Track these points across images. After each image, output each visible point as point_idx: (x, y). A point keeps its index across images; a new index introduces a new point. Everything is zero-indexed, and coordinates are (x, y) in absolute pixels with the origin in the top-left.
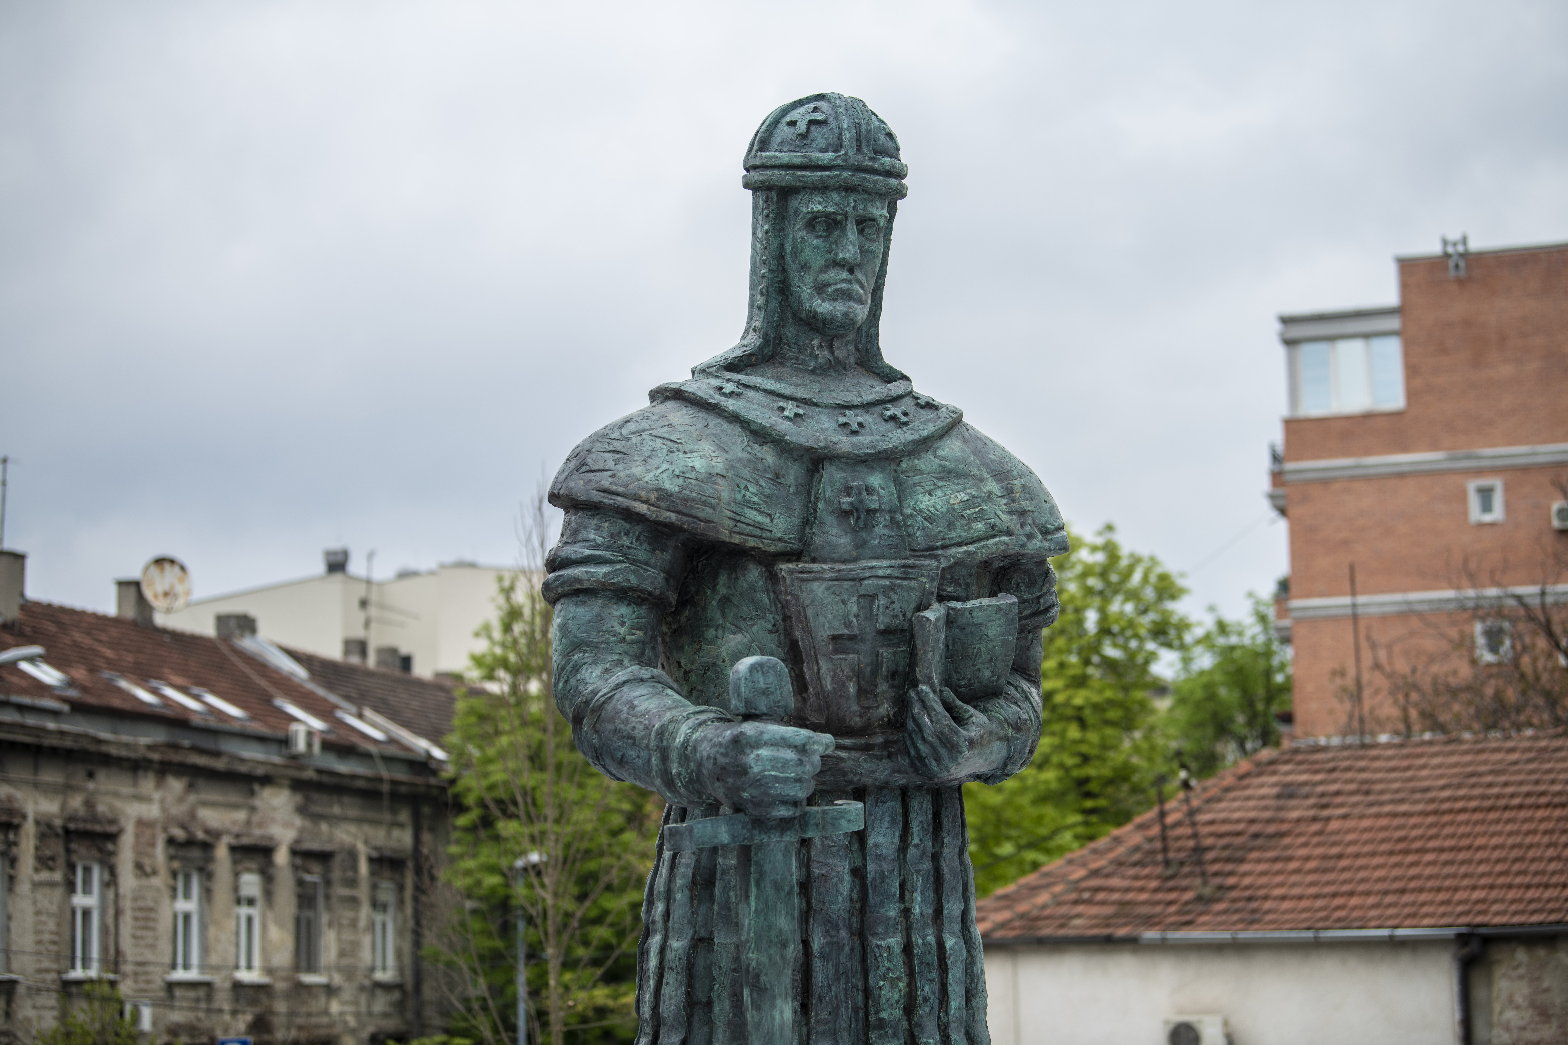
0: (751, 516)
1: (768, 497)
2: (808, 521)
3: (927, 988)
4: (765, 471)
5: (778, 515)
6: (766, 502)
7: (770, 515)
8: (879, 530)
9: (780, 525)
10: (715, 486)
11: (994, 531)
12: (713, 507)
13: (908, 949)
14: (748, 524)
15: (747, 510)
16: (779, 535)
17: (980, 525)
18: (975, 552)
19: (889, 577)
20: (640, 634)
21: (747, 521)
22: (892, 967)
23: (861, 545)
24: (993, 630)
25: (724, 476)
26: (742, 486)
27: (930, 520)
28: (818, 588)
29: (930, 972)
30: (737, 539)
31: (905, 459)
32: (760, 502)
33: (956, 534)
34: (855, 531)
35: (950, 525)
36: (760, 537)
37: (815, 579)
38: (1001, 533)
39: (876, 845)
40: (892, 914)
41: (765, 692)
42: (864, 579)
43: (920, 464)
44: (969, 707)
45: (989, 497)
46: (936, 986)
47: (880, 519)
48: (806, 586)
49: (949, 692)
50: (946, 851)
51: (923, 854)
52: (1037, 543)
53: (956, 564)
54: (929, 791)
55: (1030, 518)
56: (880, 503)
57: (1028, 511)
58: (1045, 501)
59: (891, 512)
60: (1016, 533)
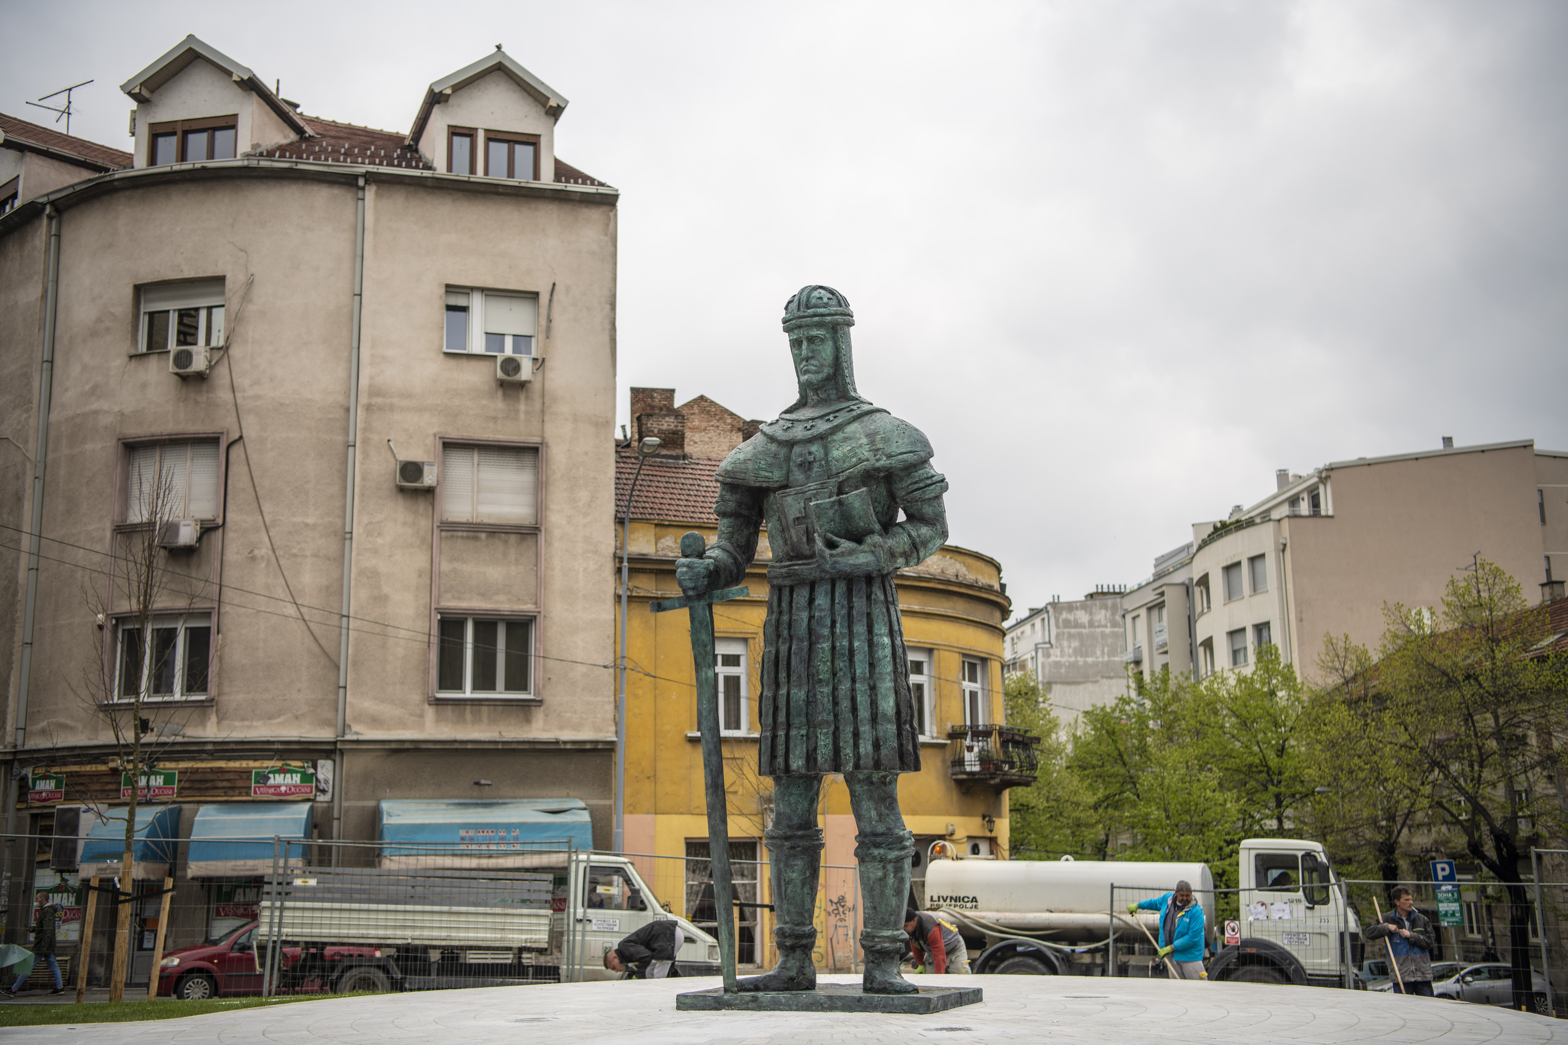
0: (763, 474)
1: (770, 465)
2: (789, 471)
4: (771, 454)
5: (775, 471)
7: (772, 472)
8: (815, 470)
9: (776, 475)
10: (746, 465)
11: (861, 461)
12: (745, 473)
13: (833, 648)
14: (762, 478)
15: (760, 472)
16: (777, 480)
17: (854, 459)
19: (815, 489)
20: (730, 529)
21: (761, 476)
23: (808, 478)
24: (857, 504)
25: (751, 460)
26: (759, 462)
27: (837, 461)
28: (789, 499)
30: (758, 484)
31: (830, 437)
32: (767, 467)
33: (846, 465)
34: (805, 472)
35: (844, 462)
36: (768, 482)
37: (788, 495)
38: (864, 461)
40: (826, 633)
41: (689, 546)
42: (807, 492)
43: (835, 437)
44: (844, 540)
45: (861, 446)
46: (847, 664)
47: (816, 465)
48: (784, 499)
49: (830, 535)
50: (856, 604)
51: (843, 607)
52: (882, 462)
53: (848, 478)
54: (844, 579)
55: (881, 452)
56: (814, 458)
57: (881, 448)
58: (897, 442)
59: (820, 461)
60: (871, 459)
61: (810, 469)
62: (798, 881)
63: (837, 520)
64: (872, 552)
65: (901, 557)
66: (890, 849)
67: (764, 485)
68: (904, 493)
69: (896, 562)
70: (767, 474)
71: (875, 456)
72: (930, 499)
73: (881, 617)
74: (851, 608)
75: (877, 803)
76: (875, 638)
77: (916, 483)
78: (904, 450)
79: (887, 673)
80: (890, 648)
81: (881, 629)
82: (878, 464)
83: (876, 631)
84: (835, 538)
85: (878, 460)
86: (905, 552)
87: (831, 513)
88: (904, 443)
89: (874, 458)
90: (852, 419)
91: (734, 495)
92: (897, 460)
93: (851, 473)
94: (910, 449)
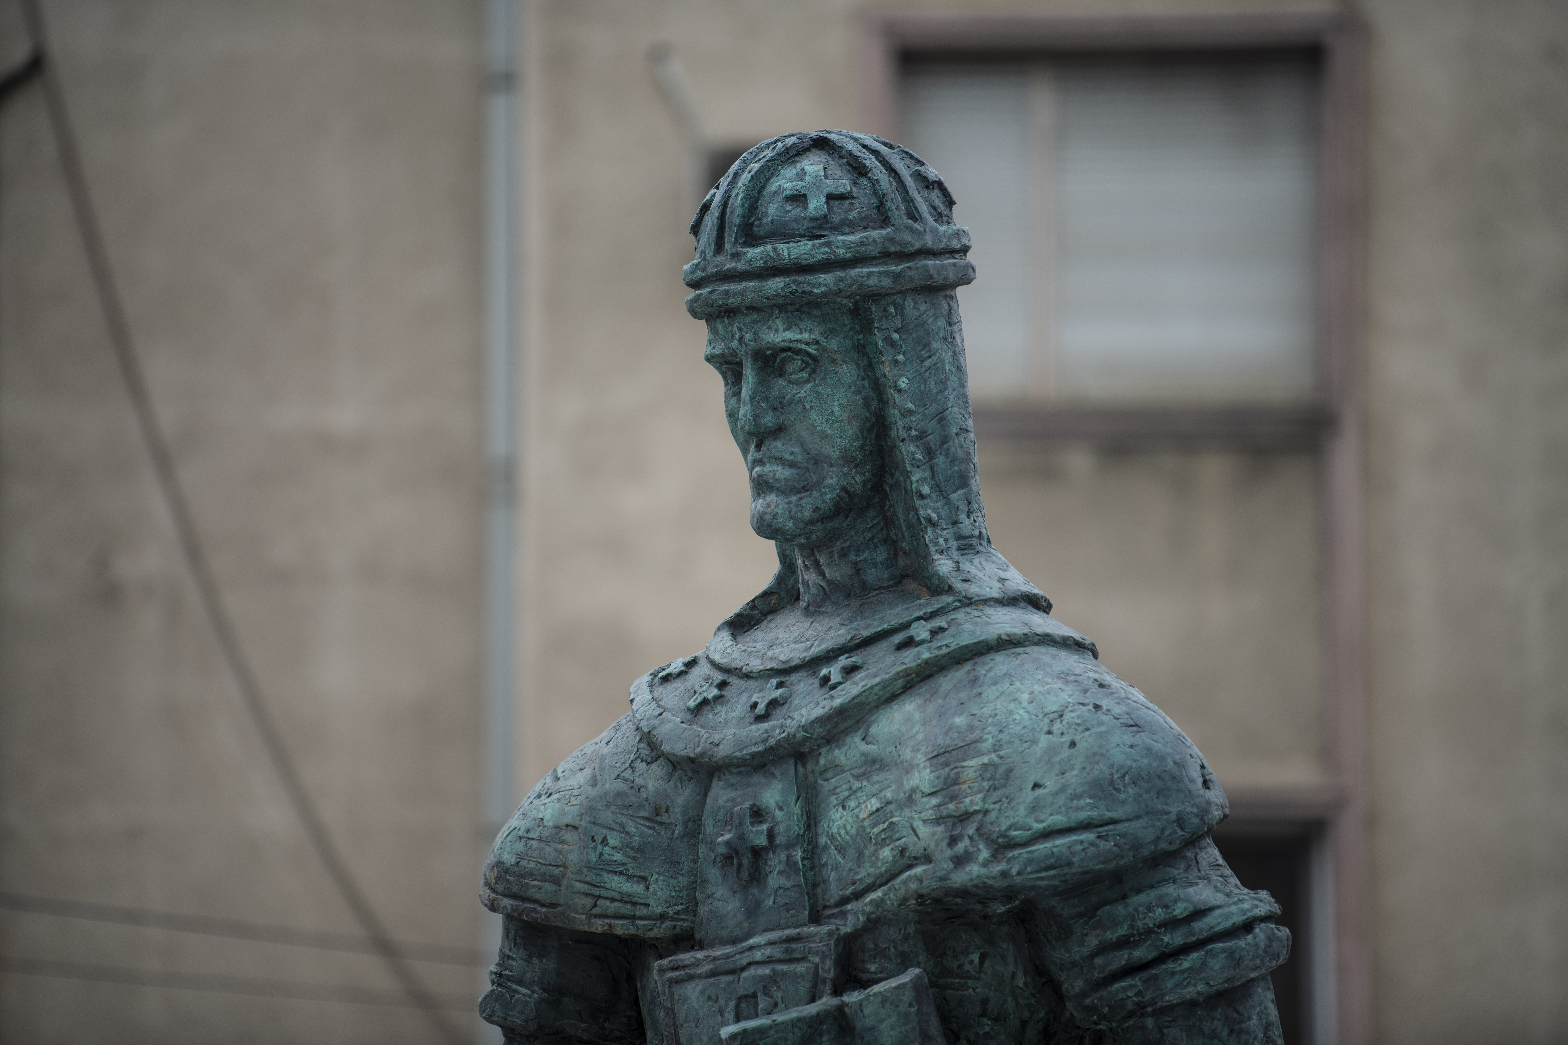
0: (614, 885)
1: (639, 849)
2: (695, 880)
4: (641, 806)
5: (654, 877)
6: (633, 859)
7: (644, 879)
8: (774, 881)
9: (659, 893)
10: (560, 847)
11: (906, 859)
12: (558, 881)
14: (613, 900)
15: (607, 877)
16: (659, 910)
18: (882, 900)
19: (769, 961)
21: (610, 894)
23: (750, 911)
25: (576, 828)
26: (599, 839)
27: (840, 850)
28: (693, 993)
30: (598, 926)
31: (823, 750)
32: (625, 861)
33: (865, 872)
34: (744, 887)
35: (860, 857)
36: (633, 918)
37: (691, 978)
38: (916, 861)
42: (743, 969)
43: (839, 755)
45: (910, 800)
47: (776, 861)
48: (677, 990)
53: (873, 924)
55: (975, 826)
56: (771, 835)
57: (976, 812)
58: (1036, 786)
59: (789, 846)
60: (937, 856)
61: (757, 877)
67: (621, 928)
68: (1079, 985)
70: (627, 887)
71: (953, 841)
72: (1192, 1004)
77: (1124, 943)
78: (1058, 820)
82: (960, 878)
85: (960, 861)
88: (1063, 790)
89: (949, 853)
90: (900, 683)
91: (535, 960)
92: (1030, 861)
93: (878, 904)
94: (1082, 816)
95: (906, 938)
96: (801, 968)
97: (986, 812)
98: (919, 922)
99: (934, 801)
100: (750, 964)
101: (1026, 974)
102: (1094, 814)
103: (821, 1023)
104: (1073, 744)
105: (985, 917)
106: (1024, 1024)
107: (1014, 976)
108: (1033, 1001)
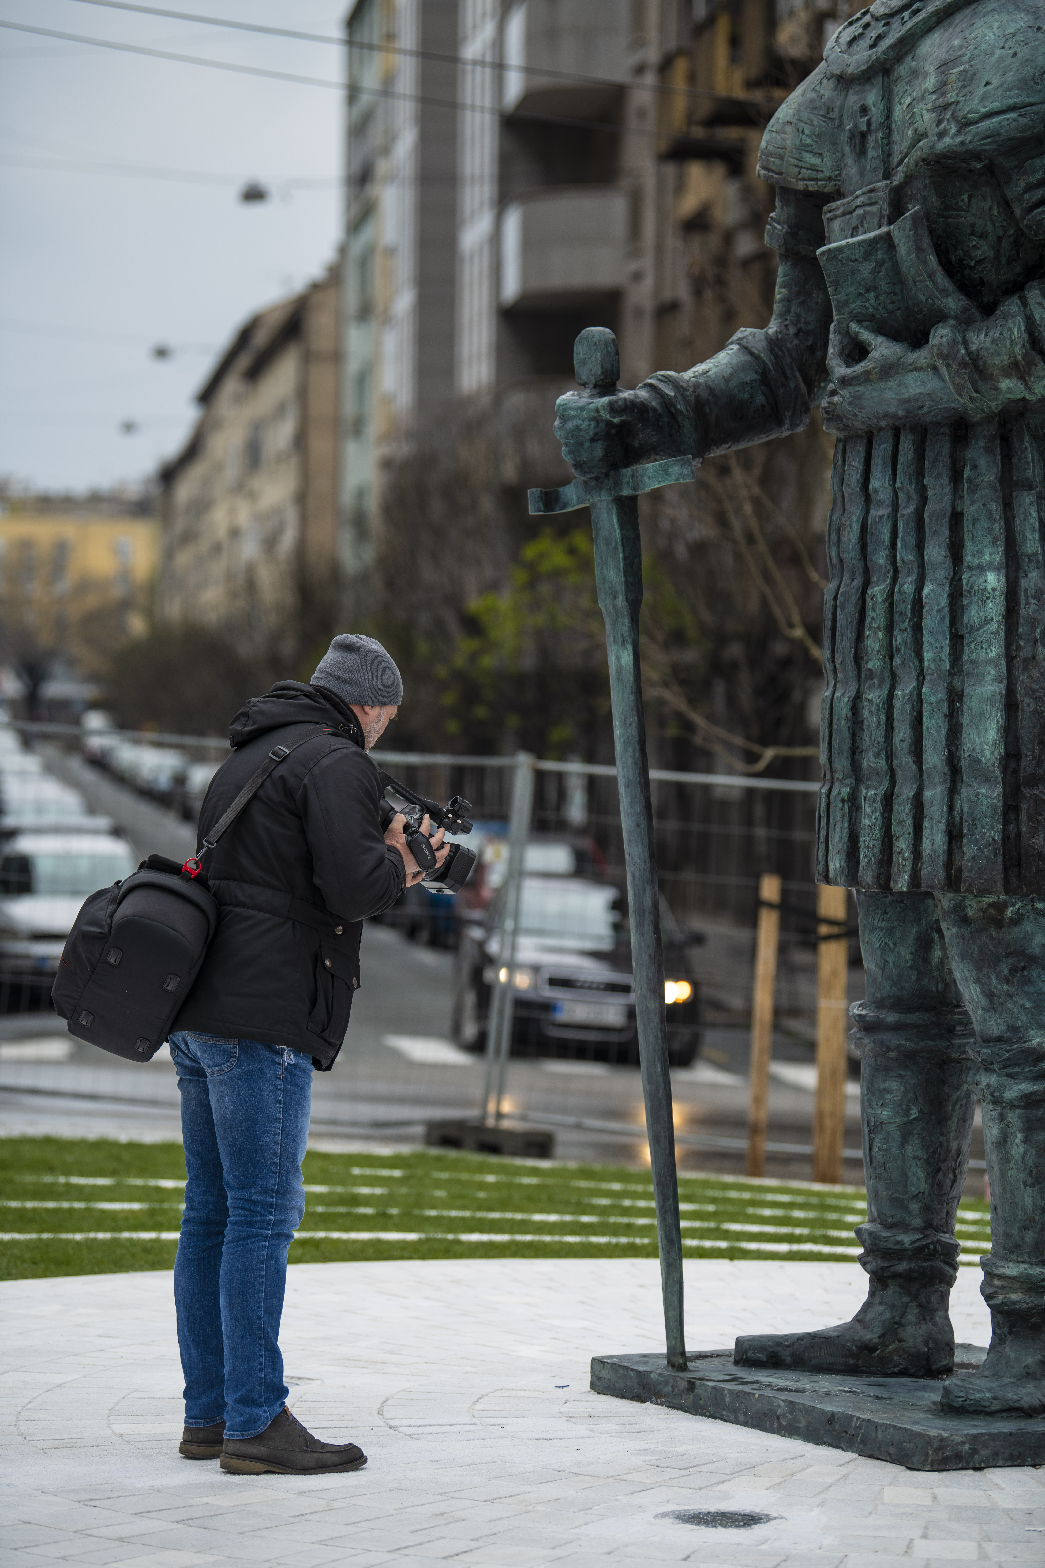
0: (807, 160)
1: (819, 136)
2: (840, 154)
3: (899, 638)
4: (821, 108)
5: (826, 153)
6: (816, 142)
7: (821, 154)
8: (871, 153)
9: (828, 164)
10: (783, 136)
12: (784, 157)
14: (807, 169)
15: (805, 154)
16: (827, 174)
17: (915, 130)
19: (863, 205)
21: (806, 165)
22: (875, 617)
23: (862, 174)
25: (791, 123)
26: (800, 130)
27: (897, 131)
28: (836, 227)
29: (903, 622)
30: (801, 185)
31: (896, 65)
32: (813, 143)
33: (907, 143)
34: (857, 158)
36: (817, 180)
37: (836, 217)
39: (875, 491)
40: (884, 561)
42: (854, 210)
43: (903, 66)
44: (880, 339)
46: (908, 636)
47: (872, 140)
48: (832, 223)
49: (854, 327)
50: (930, 493)
51: (909, 498)
52: (947, 140)
53: (909, 179)
54: (912, 429)
55: (950, 112)
56: (869, 124)
57: (952, 103)
58: (987, 84)
59: (877, 130)
60: (930, 133)
61: (862, 152)
62: (893, 1127)
63: (883, 286)
64: (935, 368)
65: (1009, 376)
66: (1009, 1075)
67: (812, 186)
69: (997, 389)
70: (813, 160)
71: (939, 122)
73: (984, 523)
74: (923, 500)
75: (979, 968)
76: (965, 576)
78: (995, 105)
79: (989, 661)
80: (1000, 600)
81: (981, 553)
82: (940, 146)
83: (968, 558)
84: (866, 336)
85: (941, 135)
86: (1015, 365)
87: (866, 270)
88: (1001, 86)
89: (936, 130)
90: (934, 19)
91: (785, 208)
92: (976, 134)
93: (907, 166)
94: (1011, 102)
95: (925, 187)
96: (875, 208)
97: (958, 103)
98: (932, 176)
99: (934, 97)
100: (856, 207)
101: (998, 207)
102: (1018, 100)
103: (877, 243)
104: (1015, 54)
105: (971, 171)
106: (1000, 239)
107: (991, 208)
108: (1005, 224)
